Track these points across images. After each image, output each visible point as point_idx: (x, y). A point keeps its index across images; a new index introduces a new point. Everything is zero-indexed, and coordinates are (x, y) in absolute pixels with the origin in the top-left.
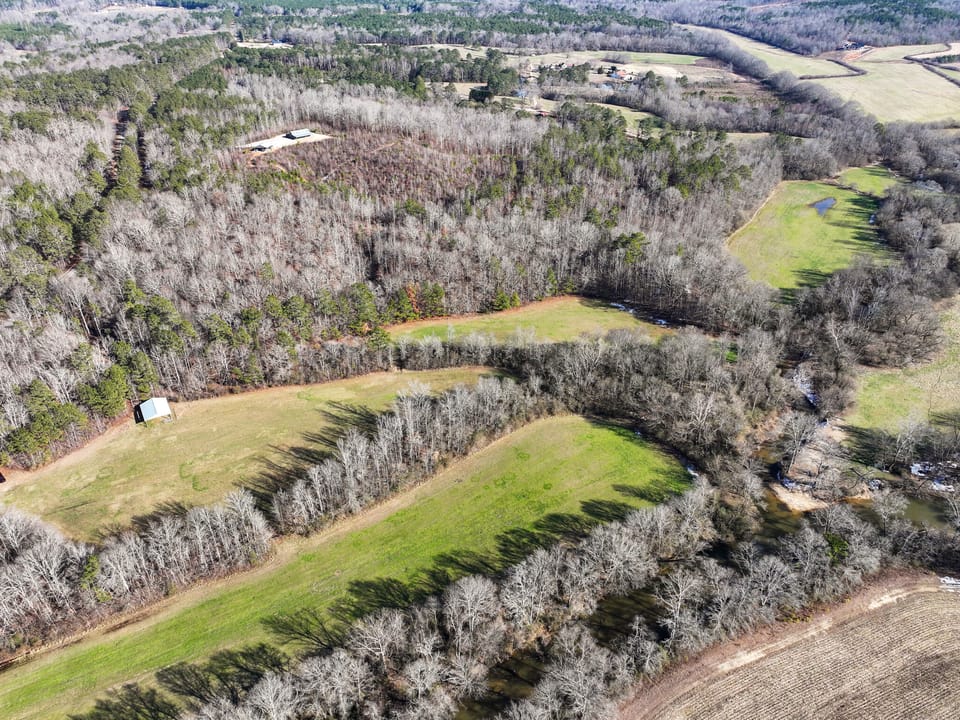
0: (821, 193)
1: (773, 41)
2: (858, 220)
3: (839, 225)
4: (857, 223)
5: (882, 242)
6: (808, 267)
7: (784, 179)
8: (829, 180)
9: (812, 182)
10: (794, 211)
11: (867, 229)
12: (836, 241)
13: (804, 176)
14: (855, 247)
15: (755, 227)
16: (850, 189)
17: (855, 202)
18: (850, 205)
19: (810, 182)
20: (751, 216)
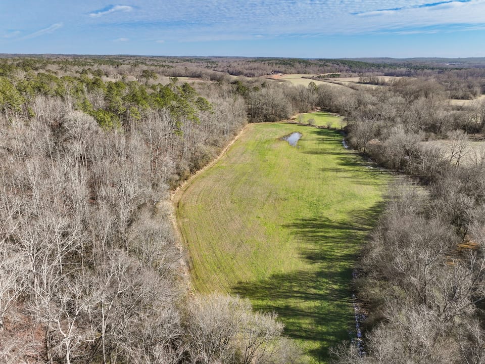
0: (286, 129)
1: (234, 74)
2: (333, 147)
3: (316, 153)
4: (334, 149)
5: (374, 166)
6: (308, 214)
7: (250, 122)
8: (289, 121)
9: (275, 123)
10: (266, 145)
11: (347, 154)
12: (324, 170)
13: (267, 119)
14: (349, 174)
15: (224, 165)
16: (309, 125)
17: (319, 133)
18: (315, 136)
19: (273, 123)
20: (218, 153)
